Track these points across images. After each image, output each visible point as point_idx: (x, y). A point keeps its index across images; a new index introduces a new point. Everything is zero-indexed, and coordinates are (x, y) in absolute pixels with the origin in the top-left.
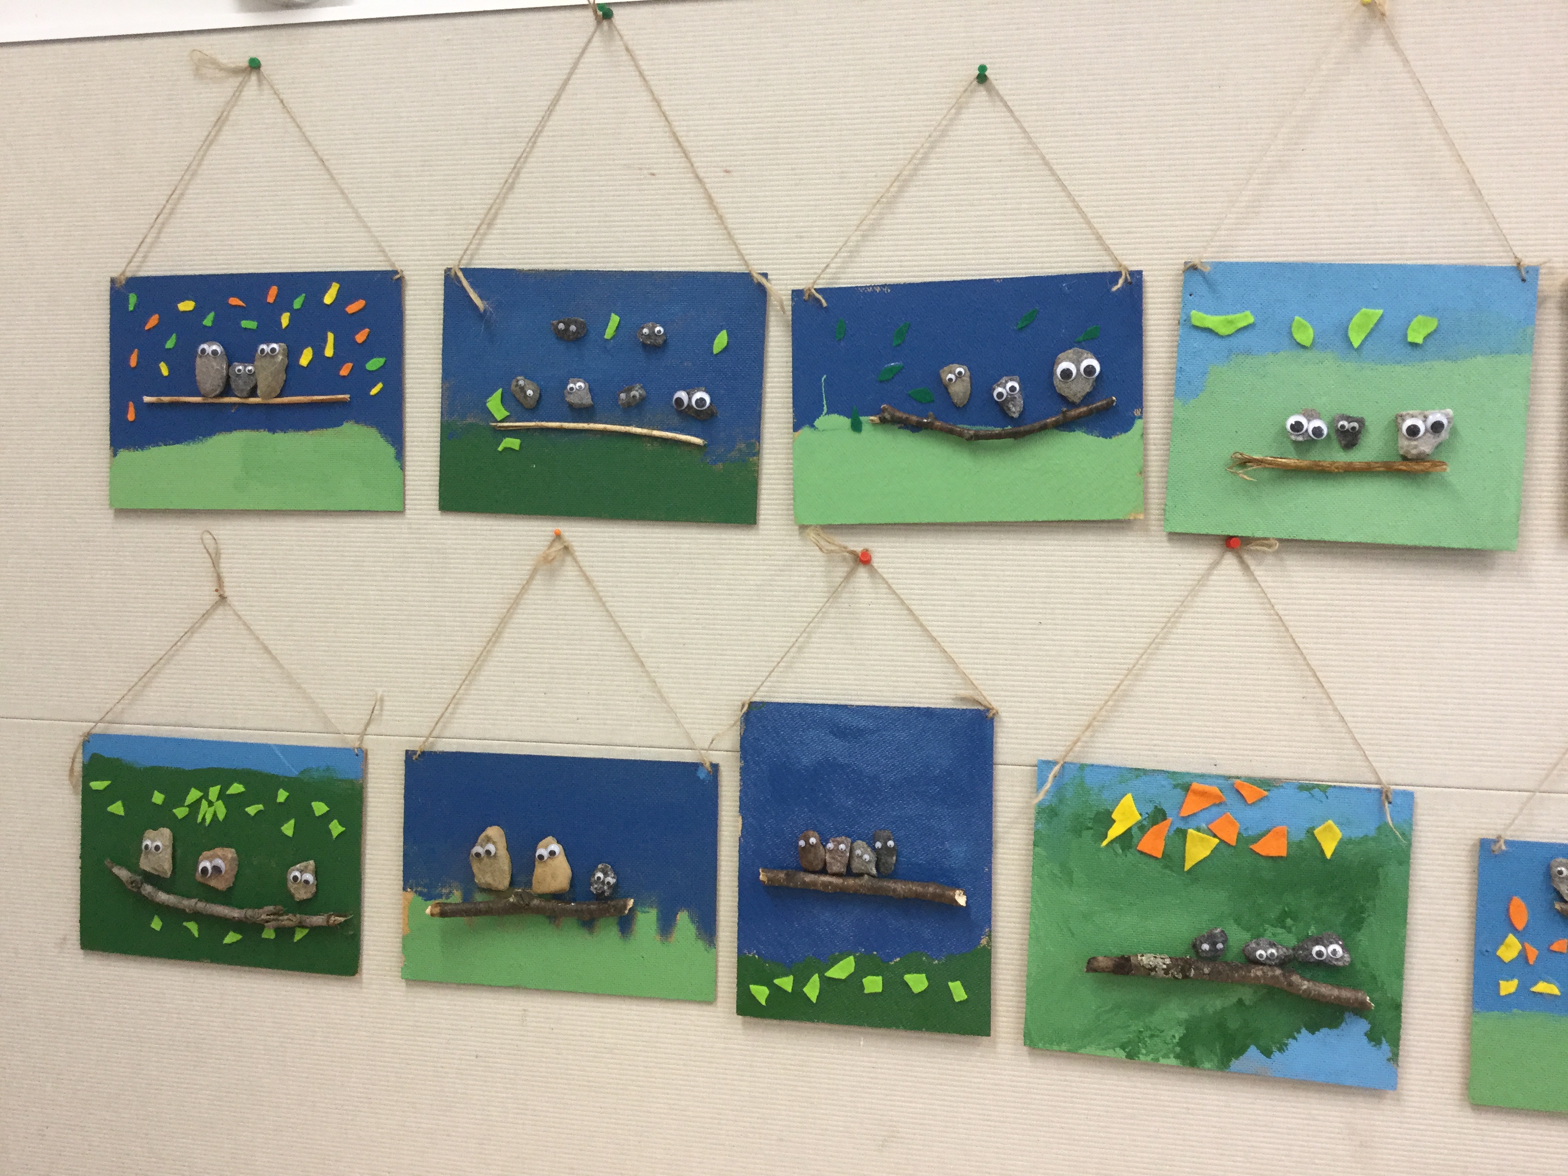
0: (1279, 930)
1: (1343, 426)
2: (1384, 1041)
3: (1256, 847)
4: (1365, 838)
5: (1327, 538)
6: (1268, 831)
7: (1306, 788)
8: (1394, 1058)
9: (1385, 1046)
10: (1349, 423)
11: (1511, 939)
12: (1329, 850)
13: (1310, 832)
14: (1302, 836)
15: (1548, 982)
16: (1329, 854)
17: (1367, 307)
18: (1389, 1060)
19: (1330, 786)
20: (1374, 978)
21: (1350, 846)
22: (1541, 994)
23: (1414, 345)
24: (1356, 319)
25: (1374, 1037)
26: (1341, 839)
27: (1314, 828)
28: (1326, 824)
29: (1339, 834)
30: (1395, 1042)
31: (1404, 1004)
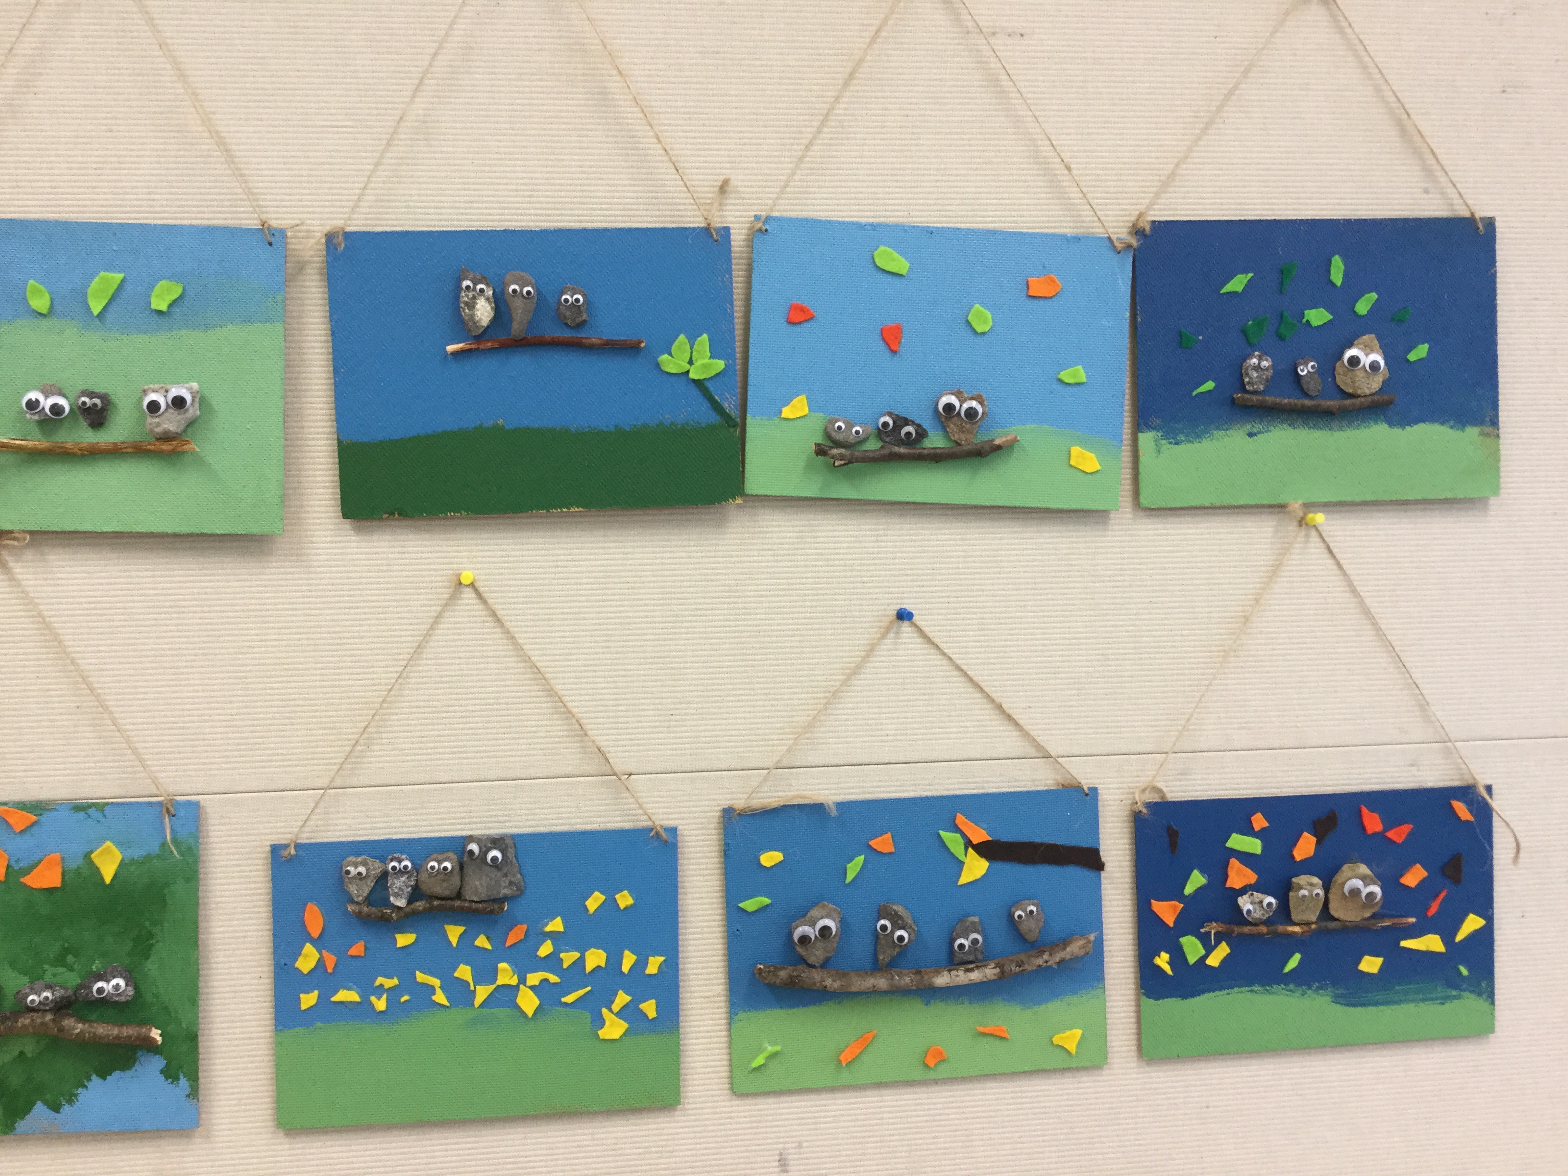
0: (61, 970)
1: (84, 403)
2: (182, 1077)
3: (28, 880)
4: (148, 858)
5: (81, 528)
6: (40, 862)
7: (81, 808)
8: (194, 1093)
9: (183, 1081)
10: (91, 399)
11: (309, 948)
12: (108, 873)
13: (87, 856)
14: (80, 862)
15: (349, 989)
16: (108, 880)
17: (106, 270)
18: (188, 1096)
19: (107, 804)
20: (166, 1008)
21: (133, 869)
22: (342, 1003)
23: (160, 313)
24: (94, 284)
25: (170, 1074)
26: (122, 860)
27: (92, 852)
28: (104, 846)
29: (119, 857)
30: (194, 1078)
31: (200, 1033)
